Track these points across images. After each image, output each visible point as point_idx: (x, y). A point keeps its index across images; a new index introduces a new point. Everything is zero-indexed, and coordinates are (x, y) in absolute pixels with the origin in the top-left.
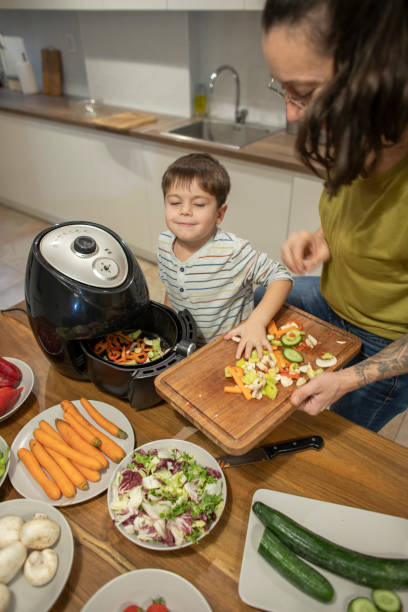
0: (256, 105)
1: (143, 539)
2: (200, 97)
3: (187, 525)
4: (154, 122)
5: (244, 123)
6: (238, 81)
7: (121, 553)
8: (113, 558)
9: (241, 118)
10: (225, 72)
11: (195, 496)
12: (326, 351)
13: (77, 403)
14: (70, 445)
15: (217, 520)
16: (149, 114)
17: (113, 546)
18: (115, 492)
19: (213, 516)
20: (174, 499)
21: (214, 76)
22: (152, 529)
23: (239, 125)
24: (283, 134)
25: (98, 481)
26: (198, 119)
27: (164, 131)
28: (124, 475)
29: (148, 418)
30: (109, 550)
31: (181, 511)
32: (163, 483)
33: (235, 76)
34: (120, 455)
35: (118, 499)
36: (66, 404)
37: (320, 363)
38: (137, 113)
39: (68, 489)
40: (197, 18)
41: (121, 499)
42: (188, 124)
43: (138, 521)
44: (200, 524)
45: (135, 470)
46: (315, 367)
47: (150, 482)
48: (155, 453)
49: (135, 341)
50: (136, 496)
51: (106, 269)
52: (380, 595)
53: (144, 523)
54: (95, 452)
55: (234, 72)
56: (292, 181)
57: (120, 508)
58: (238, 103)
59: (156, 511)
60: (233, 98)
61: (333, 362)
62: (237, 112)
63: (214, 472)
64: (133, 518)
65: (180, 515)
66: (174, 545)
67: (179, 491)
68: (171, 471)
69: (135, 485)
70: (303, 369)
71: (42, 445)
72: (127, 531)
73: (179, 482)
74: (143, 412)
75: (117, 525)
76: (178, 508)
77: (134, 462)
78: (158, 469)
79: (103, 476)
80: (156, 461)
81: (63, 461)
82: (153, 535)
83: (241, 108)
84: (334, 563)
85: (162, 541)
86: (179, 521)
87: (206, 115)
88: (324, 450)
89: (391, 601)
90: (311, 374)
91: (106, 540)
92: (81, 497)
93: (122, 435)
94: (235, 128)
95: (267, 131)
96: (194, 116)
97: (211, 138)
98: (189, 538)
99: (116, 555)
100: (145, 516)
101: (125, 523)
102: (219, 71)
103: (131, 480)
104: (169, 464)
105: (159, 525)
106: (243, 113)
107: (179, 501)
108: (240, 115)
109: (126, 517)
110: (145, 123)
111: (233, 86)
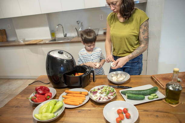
0: (68, 32)
1: (105, 100)
4: (42, 41)
6: (63, 27)
21: (57, 27)
23: (65, 37)
24: (77, 37)
26: (54, 38)
27: (47, 41)
32: (102, 91)
38: (37, 40)
40: (49, 15)
42: (51, 40)
43: (101, 99)
48: (95, 89)
50: (98, 94)
51: (67, 56)
53: (103, 99)
55: (62, 25)
57: (96, 98)
58: (64, 33)
59: (103, 96)
62: (64, 34)
65: (109, 94)
66: (111, 99)
95: (73, 37)
96: (52, 38)
102: (58, 25)
104: (100, 88)
105: (106, 97)
106: (66, 34)
107: (107, 92)
108: (65, 35)
109: (98, 99)
110: (40, 41)
111: (62, 29)
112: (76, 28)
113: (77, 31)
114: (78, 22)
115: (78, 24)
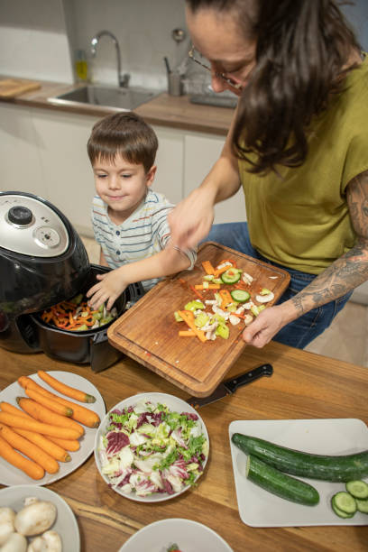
0: (137, 69)
1: (143, 494)
2: (81, 62)
3: (182, 471)
4: (38, 88)
5: (127, 87)
6: (117, 46)
7: (120, 514)
8: (114, 520)
9: (124, 82)
10: (105, 37)
11: (181, 442)
12: (262, 287)
13: (34, 377)
14: (40, 421)
15: (206, 458)
16: (31, 81)
17: (111, 509)
18: (104, 456)
19: (202, 456)
20: (163, 449)
21: (95, 41)
22: (150, 483)
23: (123, 90)
24: (166, 96)
25: (78, 450)
26: (82, 85)
27: (51, 96)
28: (109, 438)
29: (110, 378)
30: (107, 514)
31: (173, 459)
32: (149, 437)
33: (114, 42)
34: (96, 420)
35: (108, 462)
36: (23, 379)
37: (260, 299)
38: (18, 81)
39: (51, 465)
41: (111, 462)
42: (72, 90)
43: (133, 479)
44: (194, 466)
45: (117, 430)
46: (257, 304)
47: (136, 439)
48: (131, 410)
49: (79, 305)
50: (126, 456)
51: (48, 237)
52: (352, 486)
53: (139, 479)
54: (68, 422)
55: (113, 37)
56: (184, 140)
57: (112, 472)
58: (119, 69)
59: (148, 465)
60: (115, 64)
61: (271, 297)
62: (120, 77)
63: (191, 416)
64: (128, 477)
65: (173, 464)
66: (174, 493)
67: (166, 441)
68: (152, 423)
69: (124, 446)
70: (247, 306)
71: (10, 427)
72: (125, 491)
73: (165, 433)
74: (103, 373)
75: (114, 488)
76: (170, 457)
77: (113, 423)
78: (140, 425)
79: (82, 443)
80: (134, 418)
81: (37, 439)
82: (152, 488)
83: (123, 73)
84: (314, 470)
85: (160, 491)
86: (174, 469)
87: (89, 81)
88: (274, 375)
89: (362, 489)
90: (256, 310)
91: (102, 504)
92: (66, 470)
93: (90, 399)
94: (119, 93)
95: (151, 95)
96: (77, 82)
97: (97, 102)
98: (187, 482)
99: (116, 516)
100: (138, 472)
101: (121, 485)
102: (99, 37)
103: (117, 441)
104: (149, 418)
105: (155, 478)
106: (127, 78)
107: (169, 450)
108: (123, 80)
109: (121, 479)
110: (30, 91)
111: (114, 51)
112: (166, 60)
113: (169, 72)
114: (176, 32)
115: (178, 41)
